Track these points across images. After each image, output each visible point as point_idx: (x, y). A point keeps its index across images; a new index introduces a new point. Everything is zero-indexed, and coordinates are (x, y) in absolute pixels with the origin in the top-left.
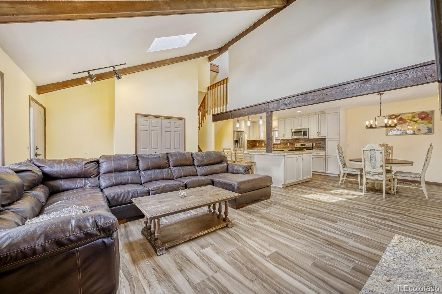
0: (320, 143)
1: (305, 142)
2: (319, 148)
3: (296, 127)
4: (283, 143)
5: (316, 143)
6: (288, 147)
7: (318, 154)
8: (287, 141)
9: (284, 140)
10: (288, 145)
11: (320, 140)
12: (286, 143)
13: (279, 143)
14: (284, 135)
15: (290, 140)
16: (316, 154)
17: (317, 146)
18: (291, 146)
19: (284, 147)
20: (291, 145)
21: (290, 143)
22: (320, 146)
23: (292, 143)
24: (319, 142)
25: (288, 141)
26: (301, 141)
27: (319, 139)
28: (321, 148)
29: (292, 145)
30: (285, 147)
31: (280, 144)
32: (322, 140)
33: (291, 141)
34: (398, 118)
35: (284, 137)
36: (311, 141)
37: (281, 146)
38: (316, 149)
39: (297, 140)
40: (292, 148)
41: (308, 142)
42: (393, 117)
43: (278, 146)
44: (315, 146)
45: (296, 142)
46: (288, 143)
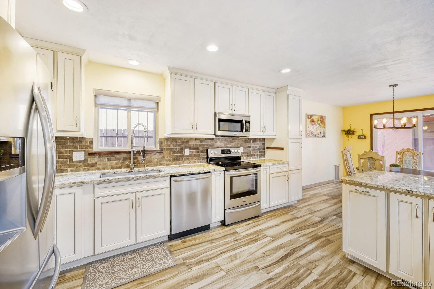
0: (250, 147)
1: (226, 144)
2: (249, 156)
4: (171, 149)
5: (245, 148)
6: (188, 158)
8: (183, 142)
9: (174, 138)
10: (187, 152)
11: (250, 142)
12: (182, 149)
13: (158, 148)
14: (194, 126)
15: (191, 139)
16: (277, 171)
17: (246, 153)
18: (195, 155)
19: (174, 160)
20: (194, 152)
21: (190, 149)
22: (250, 152)
23: (198, 149)
24: (248, 144)
25: (187, 142)
26: (219, 144)
28: (251, 155)
29: (198, 152)
30: (177, 160)
31: (161, 151)
32: (253, 142)
33: (193, 142)
34: (312, 119)
35: (192, 132)
36: (237, 142)
37: (164, 157)
38: (245, 158)
39: (210, 141)
40: (196, 161)
41: (231, 146)
42: (310, 117)
43: (153, 157)
44: (243, 153)
45: (206, 145)
46: (187, 148)
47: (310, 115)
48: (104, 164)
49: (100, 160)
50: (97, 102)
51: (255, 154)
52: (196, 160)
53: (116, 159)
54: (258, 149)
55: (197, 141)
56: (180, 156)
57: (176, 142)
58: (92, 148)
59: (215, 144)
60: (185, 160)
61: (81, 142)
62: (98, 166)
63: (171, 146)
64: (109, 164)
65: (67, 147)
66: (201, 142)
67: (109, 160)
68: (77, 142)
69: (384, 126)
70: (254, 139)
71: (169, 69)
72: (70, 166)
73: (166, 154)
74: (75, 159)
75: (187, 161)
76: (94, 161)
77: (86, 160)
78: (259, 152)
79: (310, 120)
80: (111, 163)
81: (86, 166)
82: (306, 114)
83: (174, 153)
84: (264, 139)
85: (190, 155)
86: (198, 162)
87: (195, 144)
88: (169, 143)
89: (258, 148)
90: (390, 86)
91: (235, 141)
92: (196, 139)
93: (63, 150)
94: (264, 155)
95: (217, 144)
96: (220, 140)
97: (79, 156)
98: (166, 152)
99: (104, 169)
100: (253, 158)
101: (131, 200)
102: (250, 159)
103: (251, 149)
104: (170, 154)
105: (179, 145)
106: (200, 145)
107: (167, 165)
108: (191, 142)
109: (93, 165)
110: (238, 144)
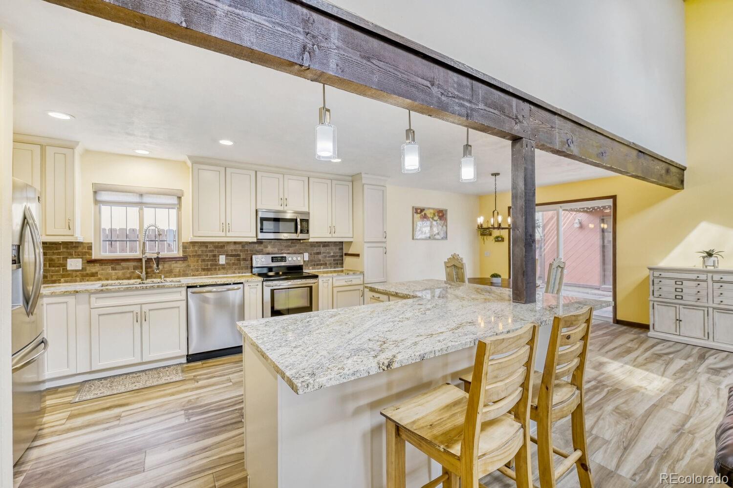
0: (319, 253)
1: (282, 250)
2: (318, 265)
3: (270, 205)
4: (199, 256)
5: (311, 254)
6: (223, 267)
7: (350, 283)
8: (216, 247)
9: (204, 242)
10: (222, 260)
11: (319, 246)
12: (214, 256)
13: (181, 255)
14: (225, 227)
15: (228, 243)
16: (345, 284)
17: (312, 261)
18: (234, 264)
19: (204, 270)
20: (233, 259)
21: (227, 255)
22: (320, 260)
23: (238, 255)
24: (316, 250)
25: (222, 247)
26: (270, 249)
27: (317, 242)
28: (321, 265)
29: (239, 260)
30: (208, 270)
31: (184, 259)
32: (324, 246)
33: (232, 247)
34: (423, 213)
35: (223, 234)
36: (298, 246)
37: (189, 266)
38: (310, 268)
39: (256, 245)
40: (236, 271)
41: (288, 252)
42: (419, 211)
43: (175, 265)
44: (308, 261)
45: (250, 250)
46: (222, 255)
47: (420, 209)
48: (108, 274)
49: (103, 270)
50: (99, 198)
51: (328, 263)
52: (235, 269)
53: (123, 268)
54: (332, 256)
55: (237, 246)
56: (211, 265)
57: (207, 247)
58: (91, 254)
59: (264, 249)
60: (219, 270)
61: (76, 247)
62: (99, 276)
63: (200, 253)
64: (113, 274)
65: (59, 254)
66: (243, 247)
67: (113, 269)
68: (72, 248)
69: (500, 225)
70: (326, 242)
71: (189, 158)
72: (63, 276)
73: (192, 262)
74: (69, 268)
75: (223, 271)
76: (94, 271)
77: (83, 269)
78: (334, 260)
79: (419, 215)
80: (116, 273)
81: (84, 275)
82: (413, 207)
83: (203, 260)
84: (342, 242)
85: (227, 263)
86: (239, 273)
87: (234, 250)
88: (196, 249)
89: (332, 254)
90: (493, 175)
91: (296, 246)
92: (235, 243)
93: (54, 257)
94: (342, 264)
95: (267, 249)
96: (272, 243)
97: (74, 264)
98: (190, 260)
99: (107, 279)
100: (324, 268)
101: (135, 313)
102: (320, 269)
103: (320, 257)
104: (197, 262)
105: (211, 251)
106: (241, 251)
107: (193, 275)
108: (228, 247)
109: (93, 275)
110: (300, 249)
